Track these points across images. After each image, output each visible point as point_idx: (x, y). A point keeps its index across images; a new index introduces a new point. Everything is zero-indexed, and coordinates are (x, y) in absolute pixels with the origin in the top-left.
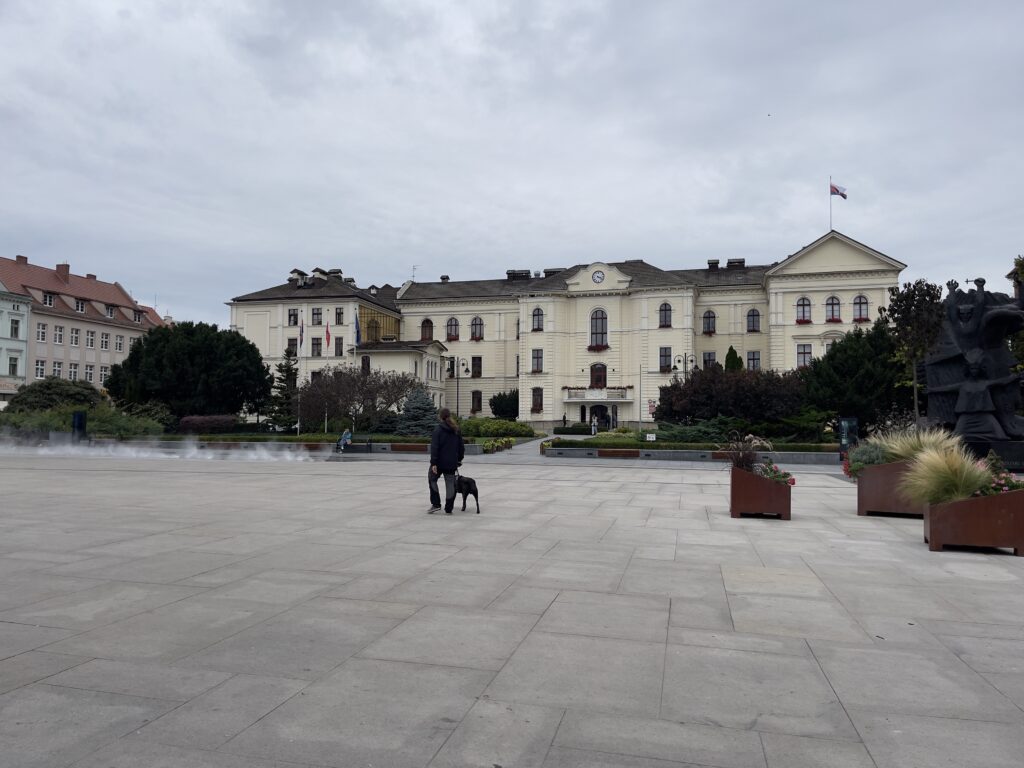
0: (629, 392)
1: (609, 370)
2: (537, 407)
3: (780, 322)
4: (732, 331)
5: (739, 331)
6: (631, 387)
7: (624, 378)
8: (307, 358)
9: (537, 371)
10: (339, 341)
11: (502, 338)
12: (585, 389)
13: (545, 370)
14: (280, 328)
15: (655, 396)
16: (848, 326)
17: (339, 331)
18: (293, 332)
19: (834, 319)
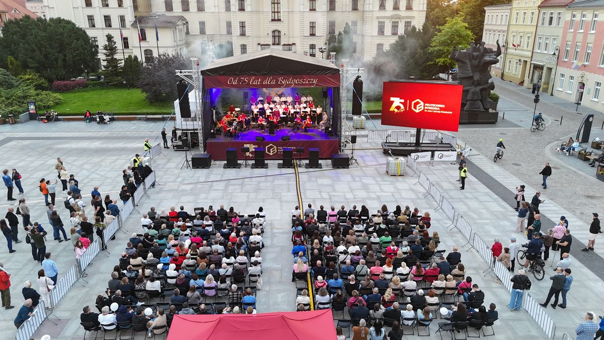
0: (293, 47)
1: (282, 34)
2: (244, 52)
3: (371, 9)
4: (344, 10)
5: (348, 10)
6: (294, 44)
7: (291, 39)
8: (103, 29)
9: (243, 34)
10: (122, 19)
11: (217, 11)
12: (269, 45)
13: (247, 34)
14: (80, 9)
15: (308, 49)
16: (403, 12)
17: (121, 12)
18: (89, 11)
19: (396, 8)
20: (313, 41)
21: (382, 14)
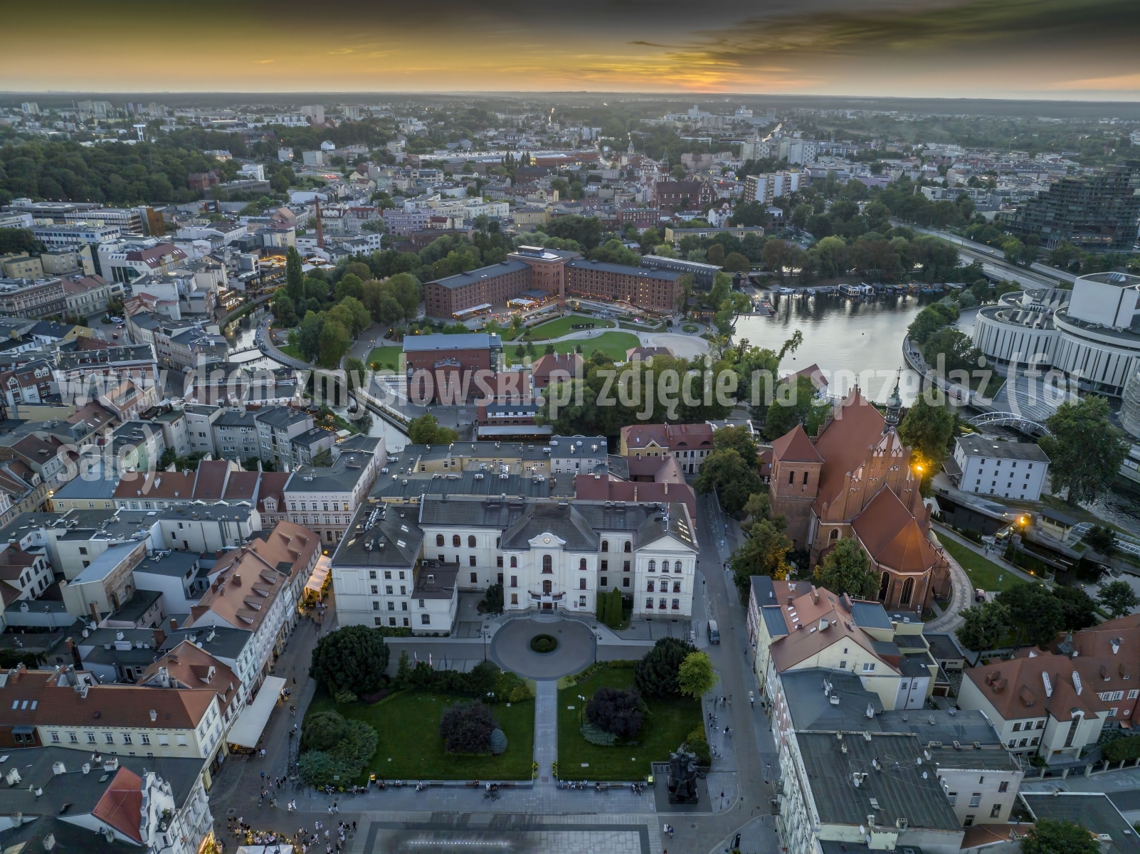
0: (563, 596)
1: (553, 584)
2: (515, 602)
3: (640, 570)
4: (617, 551)
5: (620, 551)
6: (564, 594)
7: (561, 590)
8: (384, 595)
9: (514, 586)
10: (403, 588)
11: (488, 547)
12: (540, 595)
13: (518, 585)
14: (365, 580)
15: (578, 600)
16: (672, 573)
17: (403, 583)
18: (374, 582)
19: (665, 570)
20: (583, 593)
21: (651, 574)
